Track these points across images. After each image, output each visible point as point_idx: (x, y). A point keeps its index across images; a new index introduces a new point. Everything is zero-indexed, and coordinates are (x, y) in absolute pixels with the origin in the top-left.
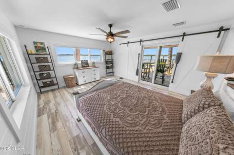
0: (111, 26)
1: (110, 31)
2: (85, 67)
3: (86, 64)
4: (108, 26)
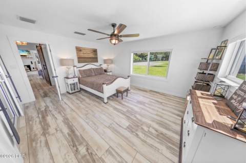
0: (113, 25)
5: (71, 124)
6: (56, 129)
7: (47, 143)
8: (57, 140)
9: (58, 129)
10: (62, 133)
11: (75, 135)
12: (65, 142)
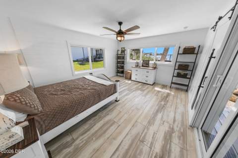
0: (120, 24)
1: (120, 29)
2: (144, 67)
3: (147, 64)
4: (117, 24)
5: (152, 116)
6: (163, 124)
7: (174, 121)
8: (168, 116)
9: (162, 122)
10: (162, 117)
11: (159, 108)
12: (166, 111)
